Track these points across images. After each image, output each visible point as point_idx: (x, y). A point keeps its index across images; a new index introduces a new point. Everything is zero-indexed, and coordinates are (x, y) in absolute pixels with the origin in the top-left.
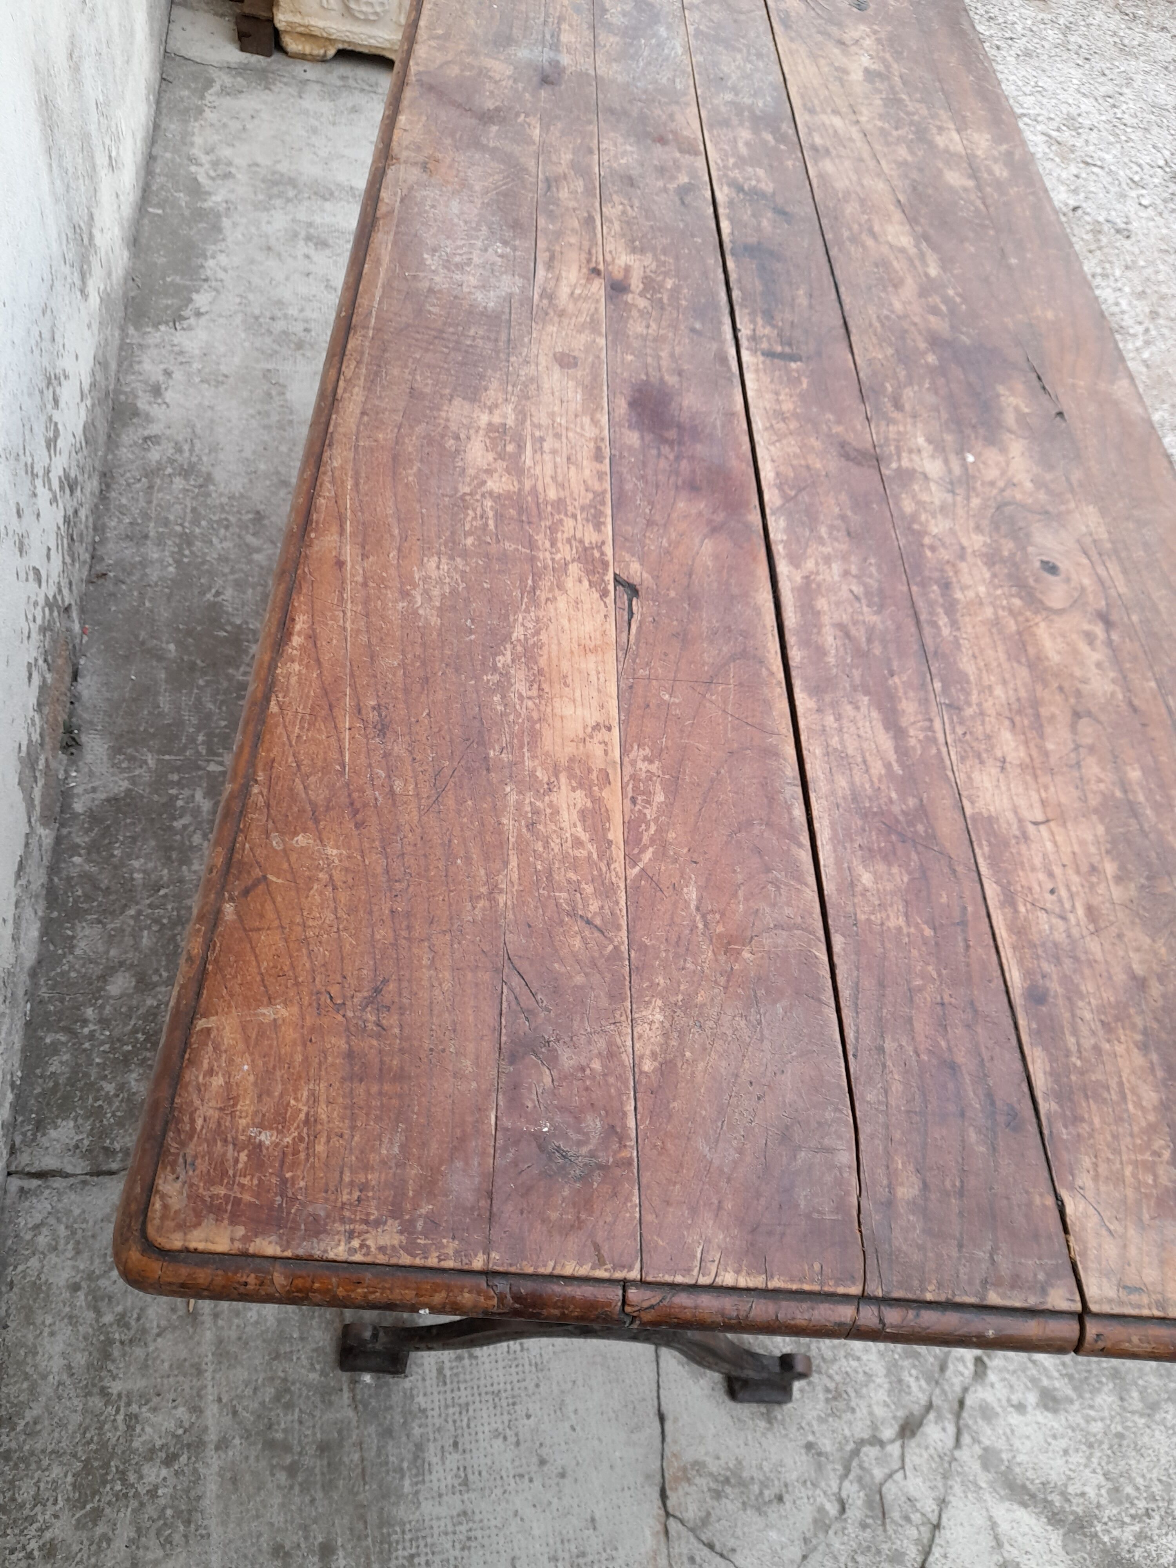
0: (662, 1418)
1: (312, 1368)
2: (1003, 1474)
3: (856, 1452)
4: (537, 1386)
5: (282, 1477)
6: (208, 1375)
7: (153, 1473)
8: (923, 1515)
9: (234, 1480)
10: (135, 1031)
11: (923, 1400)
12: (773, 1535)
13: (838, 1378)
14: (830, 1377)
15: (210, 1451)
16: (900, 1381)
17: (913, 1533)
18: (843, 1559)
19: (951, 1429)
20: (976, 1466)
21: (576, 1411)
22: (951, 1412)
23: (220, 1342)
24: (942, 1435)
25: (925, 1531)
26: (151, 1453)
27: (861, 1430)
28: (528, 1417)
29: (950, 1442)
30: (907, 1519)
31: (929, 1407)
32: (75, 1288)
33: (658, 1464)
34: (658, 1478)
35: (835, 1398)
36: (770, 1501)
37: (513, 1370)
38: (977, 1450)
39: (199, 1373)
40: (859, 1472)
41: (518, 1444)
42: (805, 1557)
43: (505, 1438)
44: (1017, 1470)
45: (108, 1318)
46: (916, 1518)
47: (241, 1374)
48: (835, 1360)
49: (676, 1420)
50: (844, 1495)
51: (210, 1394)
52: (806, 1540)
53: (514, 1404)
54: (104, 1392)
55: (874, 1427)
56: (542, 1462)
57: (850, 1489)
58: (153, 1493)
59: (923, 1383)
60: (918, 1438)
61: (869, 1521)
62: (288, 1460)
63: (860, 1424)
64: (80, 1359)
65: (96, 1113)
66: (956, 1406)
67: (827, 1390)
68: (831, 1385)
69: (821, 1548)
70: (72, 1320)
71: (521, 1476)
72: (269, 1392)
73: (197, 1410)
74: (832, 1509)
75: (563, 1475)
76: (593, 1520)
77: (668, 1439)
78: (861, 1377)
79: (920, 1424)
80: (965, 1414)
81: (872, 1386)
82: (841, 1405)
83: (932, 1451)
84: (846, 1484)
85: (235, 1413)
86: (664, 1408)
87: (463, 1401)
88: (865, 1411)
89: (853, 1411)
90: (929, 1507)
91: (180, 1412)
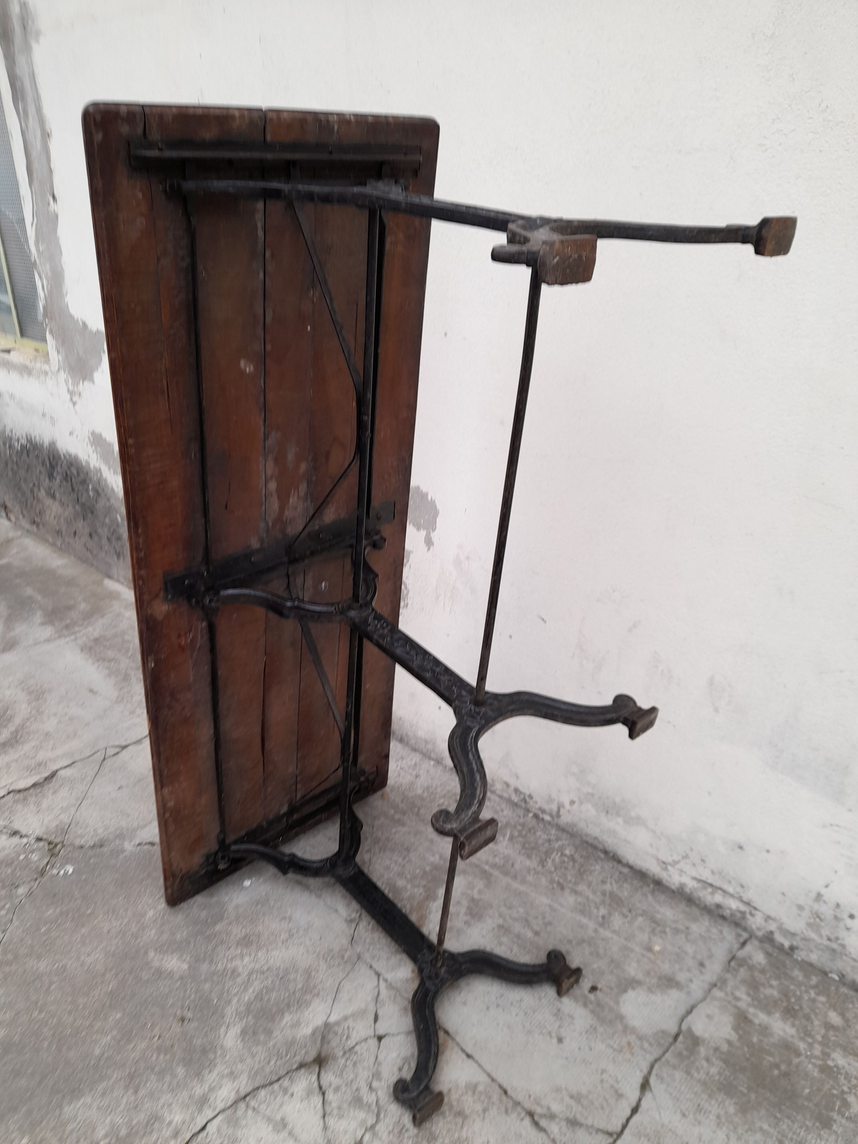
0: (469, 1056)
1: (597, 968)
3: (378, 1115)
4: (524, 1026)
6: (623, 941)
7: (603, 911)
8: (333, 1116)
9: (581, 927)
10: (801, 1007)
12: (394, 1055)
14: (409, 1138)
15: (597, 927)
17: (334, 1105)
18: (361, 1070)
21: (502, 1030)
23: (632, 950)
25: (328, 1109)
26: (610, 914)
27: (381, 1128)
28: (517, 1014)
30: (339, 1108)
32: (687, 928)
33: (458, 1041)
34: (452, 1034)
35: (401, 1130)
36: (404, 1065)
37: (537, 1023)
39: (626, 939)
40: (372, 1109)
41: (512, 1004)
42: (377, 1058)
43: (518, 1002)
45: (668, 930)
46: (335, 1112)
47: (615, 949)
49: (463, 1061)
50: (374, 1094)
51: (615, 938)
52: (380, 1064)
53: (526, 1014)
54: (642, 915)
55: (375, 1135)
56: (498, 1006)
57: (372, 1098)
58: (597, 908)
61: (356, 1094)
62: (574, 942)
63: (383, 1129)
64: (658, 916)
65: (763, 971)
67: (406, 1131)
68: (406, 1135)
69: (372, 1066)
70: (675, 922)
71: (501, 997)
72: (601, 951)
73: (614, 932)
74: (375, 1084)
75: (488, 1008)
76: (465, 1005)
77: (460, 1052)
82: (396, 1131)
84: (375, 1099)
85: (603, 939)
86: (472, 1060)
87: (543, 1000)
89: (389, 1132)
90: (331, 1121)
91: (617, 928)
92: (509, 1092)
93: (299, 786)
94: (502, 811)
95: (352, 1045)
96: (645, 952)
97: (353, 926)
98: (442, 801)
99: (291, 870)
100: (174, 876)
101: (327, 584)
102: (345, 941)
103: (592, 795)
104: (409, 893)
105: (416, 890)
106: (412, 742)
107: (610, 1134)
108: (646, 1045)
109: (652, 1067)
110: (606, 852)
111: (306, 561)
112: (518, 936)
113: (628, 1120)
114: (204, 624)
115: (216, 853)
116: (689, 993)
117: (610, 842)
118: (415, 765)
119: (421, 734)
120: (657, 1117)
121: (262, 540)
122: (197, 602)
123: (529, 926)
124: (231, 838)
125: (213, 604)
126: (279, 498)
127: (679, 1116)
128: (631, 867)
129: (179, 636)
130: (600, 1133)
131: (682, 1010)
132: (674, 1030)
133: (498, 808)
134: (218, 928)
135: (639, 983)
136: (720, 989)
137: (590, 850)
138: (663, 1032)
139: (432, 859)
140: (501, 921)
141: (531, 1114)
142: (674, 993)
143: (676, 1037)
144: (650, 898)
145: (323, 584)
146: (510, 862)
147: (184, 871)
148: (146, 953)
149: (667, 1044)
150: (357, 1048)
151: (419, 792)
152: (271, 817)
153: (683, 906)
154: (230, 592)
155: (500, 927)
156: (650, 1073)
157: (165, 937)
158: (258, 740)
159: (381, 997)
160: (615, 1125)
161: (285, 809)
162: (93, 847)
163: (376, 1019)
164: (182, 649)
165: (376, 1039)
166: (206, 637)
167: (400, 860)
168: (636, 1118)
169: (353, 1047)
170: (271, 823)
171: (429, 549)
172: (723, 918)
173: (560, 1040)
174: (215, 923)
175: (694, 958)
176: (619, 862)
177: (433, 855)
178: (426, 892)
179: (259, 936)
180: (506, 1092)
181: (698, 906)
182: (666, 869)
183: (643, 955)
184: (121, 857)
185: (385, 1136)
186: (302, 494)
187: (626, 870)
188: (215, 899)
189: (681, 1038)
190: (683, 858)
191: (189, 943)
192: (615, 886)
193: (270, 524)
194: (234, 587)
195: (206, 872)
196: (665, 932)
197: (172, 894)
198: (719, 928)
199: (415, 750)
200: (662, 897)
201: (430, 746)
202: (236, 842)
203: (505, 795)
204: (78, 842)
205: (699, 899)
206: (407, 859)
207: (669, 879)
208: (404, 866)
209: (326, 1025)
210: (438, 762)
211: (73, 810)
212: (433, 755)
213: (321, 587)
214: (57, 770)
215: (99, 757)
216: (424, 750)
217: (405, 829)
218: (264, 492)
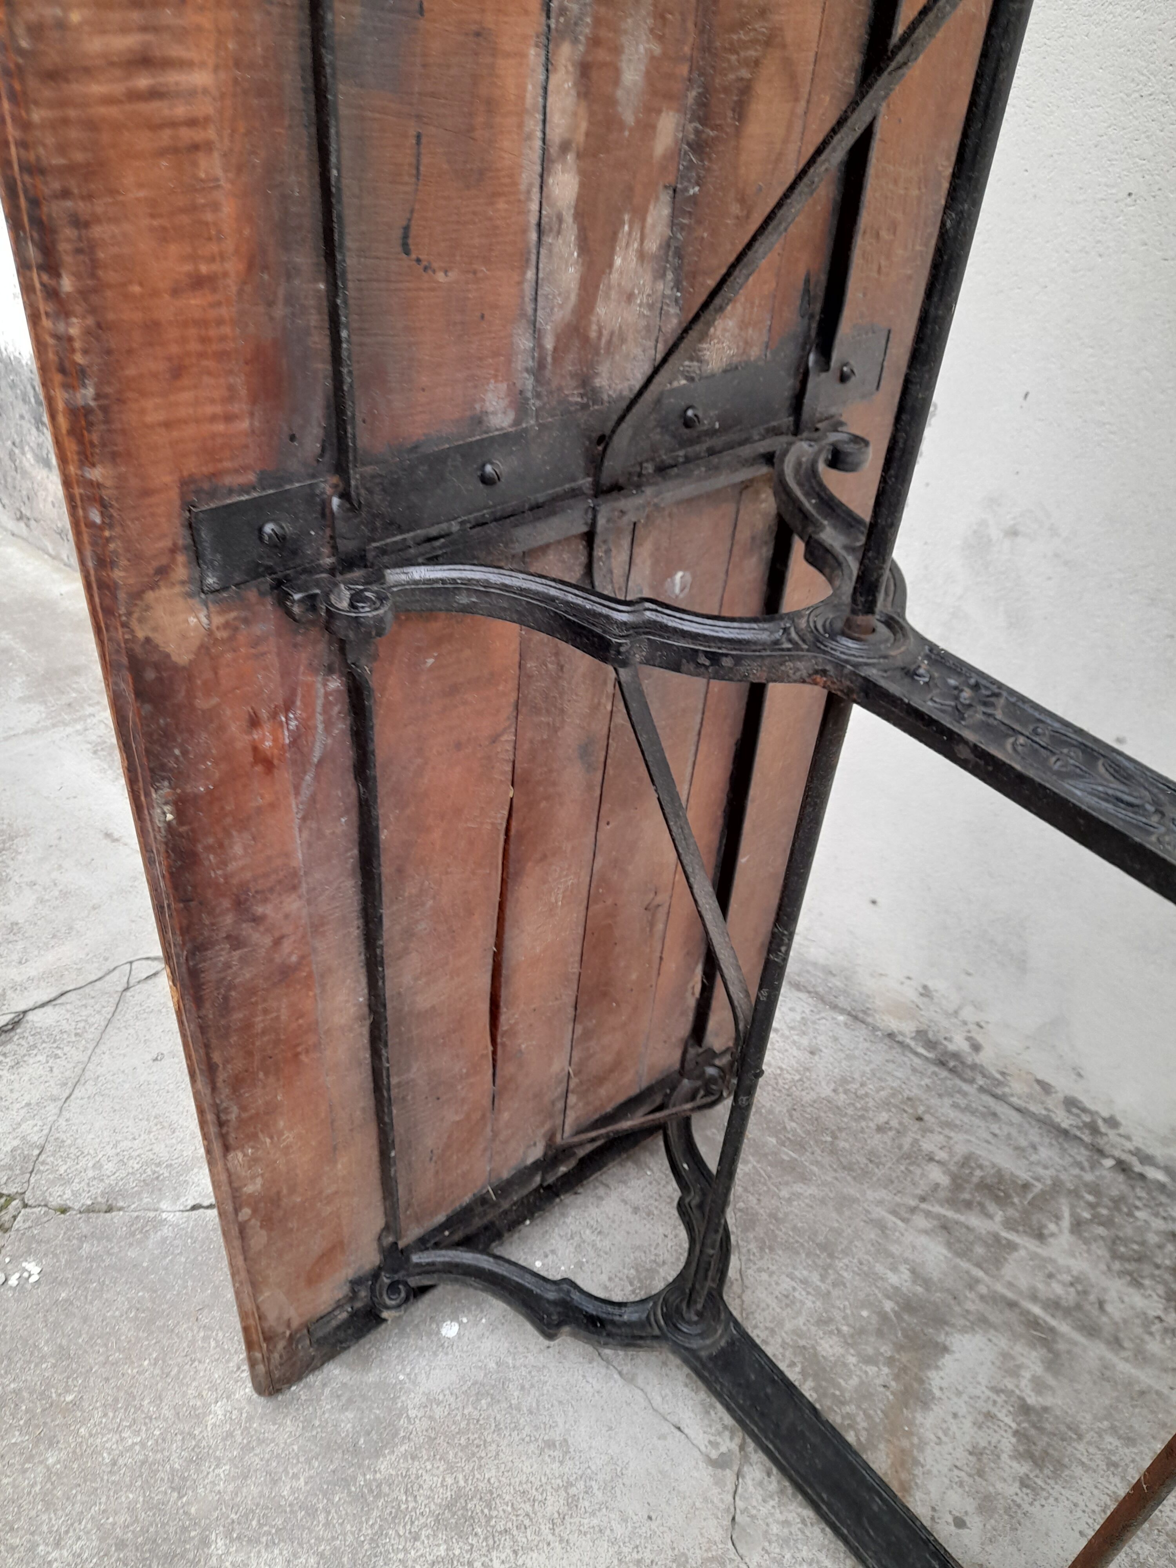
93: (572, 1099)
94: (1034, 1147)
97: (729, 1475)
98: (883, 1117)
99: (566, 1329)
100: (269, 1338)
101: (689, 578)
102: (715, 1530)
104: (854, 1381)
105: (872, 1370)
111: (649, 491)
114: (335, 684)
115: (375, 1275)
121: (520, 404)
122: (311, 602)
124: (412, 1233)
125: (366, 612)
126: (584, 245)
129: (254, 722)
133: (1023, 1143)
134: (384, 1466)
139: (893, 1279)
145: (680, 574)
146: (1092, 1298)
147: (295, 1324)
151: (826, 1091)
152: (505, 1175)
154: (420, 573)
157: (252, 1489)
158: (484, 1007)
161: (537, 1153)
162: (90, 1210)
164: (267, 763)
166: (342, 726)
167: (815, 1278)
170: (504, 1188)
174: (377, 1454)
177: (894, 1269)
178: (897, 1377)
179: (489, 1499)
184: (155, 1238)
186: (653, 245)
188: (371, 1377)
191: (312, 1512)
193: (549, 344)
194: (433, 560)
195: (354, 1315)
197: (269, 1373)
201: (837, 982)
202: (423, 1243)
204: (59, 1195)
206: (832, 1276)
208: (829, 1293)
210: (856, 1018)
211: (52, 1109)
212: (842, 1002)
213: (673, 582)
214: (25, 1012)
215: (117, 981)
216: (820, 989)
217: (812, 1190)
218: (534, 207)
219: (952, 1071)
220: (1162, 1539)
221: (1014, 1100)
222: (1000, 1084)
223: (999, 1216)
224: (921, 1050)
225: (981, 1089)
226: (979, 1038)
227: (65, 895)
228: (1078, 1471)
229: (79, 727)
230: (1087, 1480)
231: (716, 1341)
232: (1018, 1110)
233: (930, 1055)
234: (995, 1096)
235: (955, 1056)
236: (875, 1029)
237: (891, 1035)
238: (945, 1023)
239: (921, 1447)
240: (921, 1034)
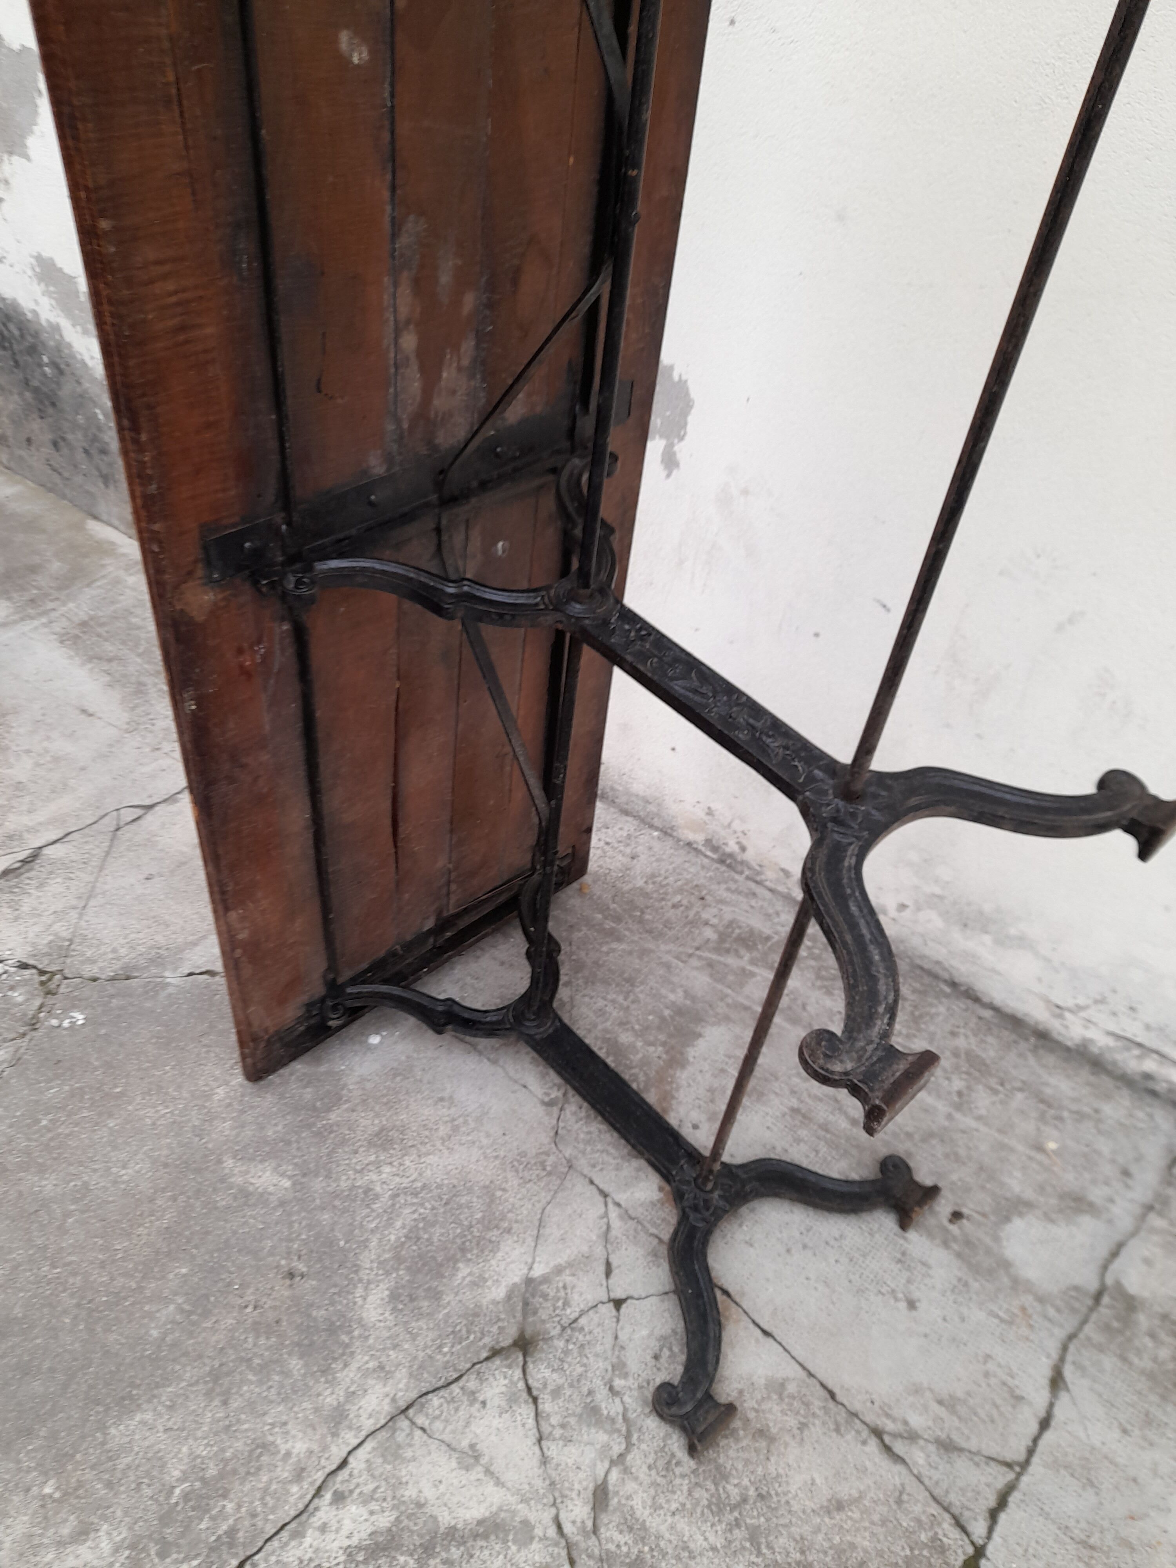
0: (766, 1333)
1: (960, 1179)
2: (507, 1532)
3: (628, 1437)
4: (850, 1281)
5: (909, 1129)
6: (996, 1135)
7: (958, 1083)
8: (554, 1440)
9: (926, 1111)
11: (604, 1532)
12: (645, 1332)
13: (678, 1481)
14: (683, 1476)
15: (950, 1110)
16: (631, 1529)
17: (554, 1420)
18: (592, 1359)
19: (568, 1528)
20: (532, 1517)
21: (816, 1288)
22: (576, 1544)
23: (1012, 1150)
24: (572, 1516)
25: (546, 1429)
26: (969, 1088)
27: (635, 1459)
28: (837, 1261)
29: (563, 1516)
30: (563, 1426)
31: (595, 1530)
32: (1097, 1111)
33: (745, 1307)
34: (737, 1299)
35: (669, 1463)
36: (661, 1350)
37: (872, 1276)
38: (538, 1532)
39: (1000, 1131)
40: (618, 1426)
41: (827, 1243)
42: (616, 1338)
43: (836, 1239)
44: (497, 1547)
45: (1066, 1114)
46: (558, 1432)
47: (984, 1147)
48: (690, 1493)
49: (757, 1341)
50: (617, 1400)
51: (983, 1128)
52: (622, 1348)
53: (851, 1260)
54: (1020, 1090)
55: (626, 1471)
56: (805, 1247)
57: (615, 1408)
58: (948, 1079)
59: (612, 1547)
60: (589, 1493)
61: (589, 1400)
62: (917, 1137)
63: (638, 1462)
64: (1048, 1091)
66: (575, 1554)
67: (678, 1464)
68: (678, 1471)
69: (610, 1353)
70: (1075, 1100)
71: (808, 1231)
72: (962, 1152)
73: (979, 1118)
74: (618, 1383)
75: (789, 1251)
76: (751, 1245)
77: (751, 1326)
78: (661, 1500)
79: (594, 1508)
80: (564, 1553)
81: (649, 1502)
82: (661, 1464)
83: (574, 1495)
84: (620, 1409)
85: (963, 1132)
86: (770, 1340)
87: (877, 1236)
88: (642, 1476)
89: (650, 1468)
90: (553, 1449)
91: (983, 1112)
92: (839, 1397)
93: (453, 887)
94: (777, 914)
95: (573, 1317)
96: (1033, 1153)
97: (555, 1110)
98: (678, 898)
99: (450, 1027)
100: (255, 1039)
101: (507, 544)
102: (545, 1138)
103: (941, 898)
104: (640, 1056)
105: (652, 1049)
106: (622, 800)
107: (1009, 1465)
108: (1051, 1312)
109: (1065, 1349)
110: (953, 984)
111: (473, 500)
112: (825, 1127)
113: (1035, 1441)
114: (286, 627)
115: (323, 1000)
116: (1110, 1221)
117: (963, 971)
118: (629, 837)
119: (637, 788)
120: (1082, 1434)
121: (389, 459)
122: (272, 585)
123: (840, 1109)
124: (346, 974)
125: (303, 590)
126: (422, 369)
127: (1116, 1434)
128: (996, 1009)
129: (240, 651)
130: (992, 1464)
131: (1103, 1251)
132: (1093, 1285)
133: (771, 911)
134: (333, 1117)
135: (1029, 1205)
136: (1161, 1214)
137: (927, 980)
138: (1076, 1288)
139: (672, 997)
140: (794, 1103)
141: (878, 1433)
142: (1086, 1221)
143: (1098, 1297)
144: (1032, 1061)
145: (500, 544)
146: (799, 1002)
147: (272, 1030)
148: (220, 1162)
149: (1084, 1310)
150: (583, 1321)
151: (640, 883)
152: (409, 938)
153: (1085, 1074)
154: (334, 564)
155: (795, 1111)
156: (1062, 1359)
157: (248, 1132)
158: (387, 822)
159: (614, 1233)
160: (1016, 1451)
161: (430, 924)
162: (112, 979)
163: (608, 1272)
164: (247, 674)
165: (611, 1305)
166: (290, 651)
167: (620, 999)
168: (1049, 1437)
169: (576, 1320)
170: (408, 947)
171: (668, 476)
172: (1154, 1093)
173: (912, 1305)
174: (329, 1110)
175: (1113, 1161)
176: (977, 1000)
177: (673, 991)
178: (667, 1052)
179: (403, 1131)
180: (832, 1395)
181: (1109, 1073)
182: (1061, 1017)
183: (1030, 1158)
184: (163, 994)
185: (642, 1472)
186: (466, 362)
187: (987, 1014)
188: (323, 1069)
189: (1106, 1300)
190: (1096, 1002)
191: (288, 1143)
192: (973, 1040)
193: (405, 425)
194: (341, 556)
195: (308, 1029)
196: (1060, 1119)
197: (254, 1064)
198: (1148, 1110)
199: (626, 813)
200: (1051, 1059)
201: (652, 808)
202: (353, 981)
203: (781, 888)
204: (89, 970)
205: (1115, 1063)
206: (632, 997)
207: (1063, 1031)
208: (628, 1007)
209: (529, 1281)
210: (666, 833)
211: (74, 914)
212: (657, 822)
213: (497, 550)
214: (40, 848)
215: (109, 823)
216: (641, 814)
217: (623, 946)
218: (392, 355)
219: (729, 866)
220: (815, 1127)
221: (768, 883)
222: (758, 873)
223: (747, 956)
224: (709, 853)
225: (748, 878)
226: (745, 842)
227: (56, 759)
228: (772, 1096)
229: (44, 620)
230: (776, 1101)
231: (547, 1029)
232: (771, 890)
233: (715, 856)
234: (756, 882)
235: (731, 855)
236: (679, 840)
237: (689, 844)
238: (723, 833)
239: (677, 1089)
240: (708, 842)
